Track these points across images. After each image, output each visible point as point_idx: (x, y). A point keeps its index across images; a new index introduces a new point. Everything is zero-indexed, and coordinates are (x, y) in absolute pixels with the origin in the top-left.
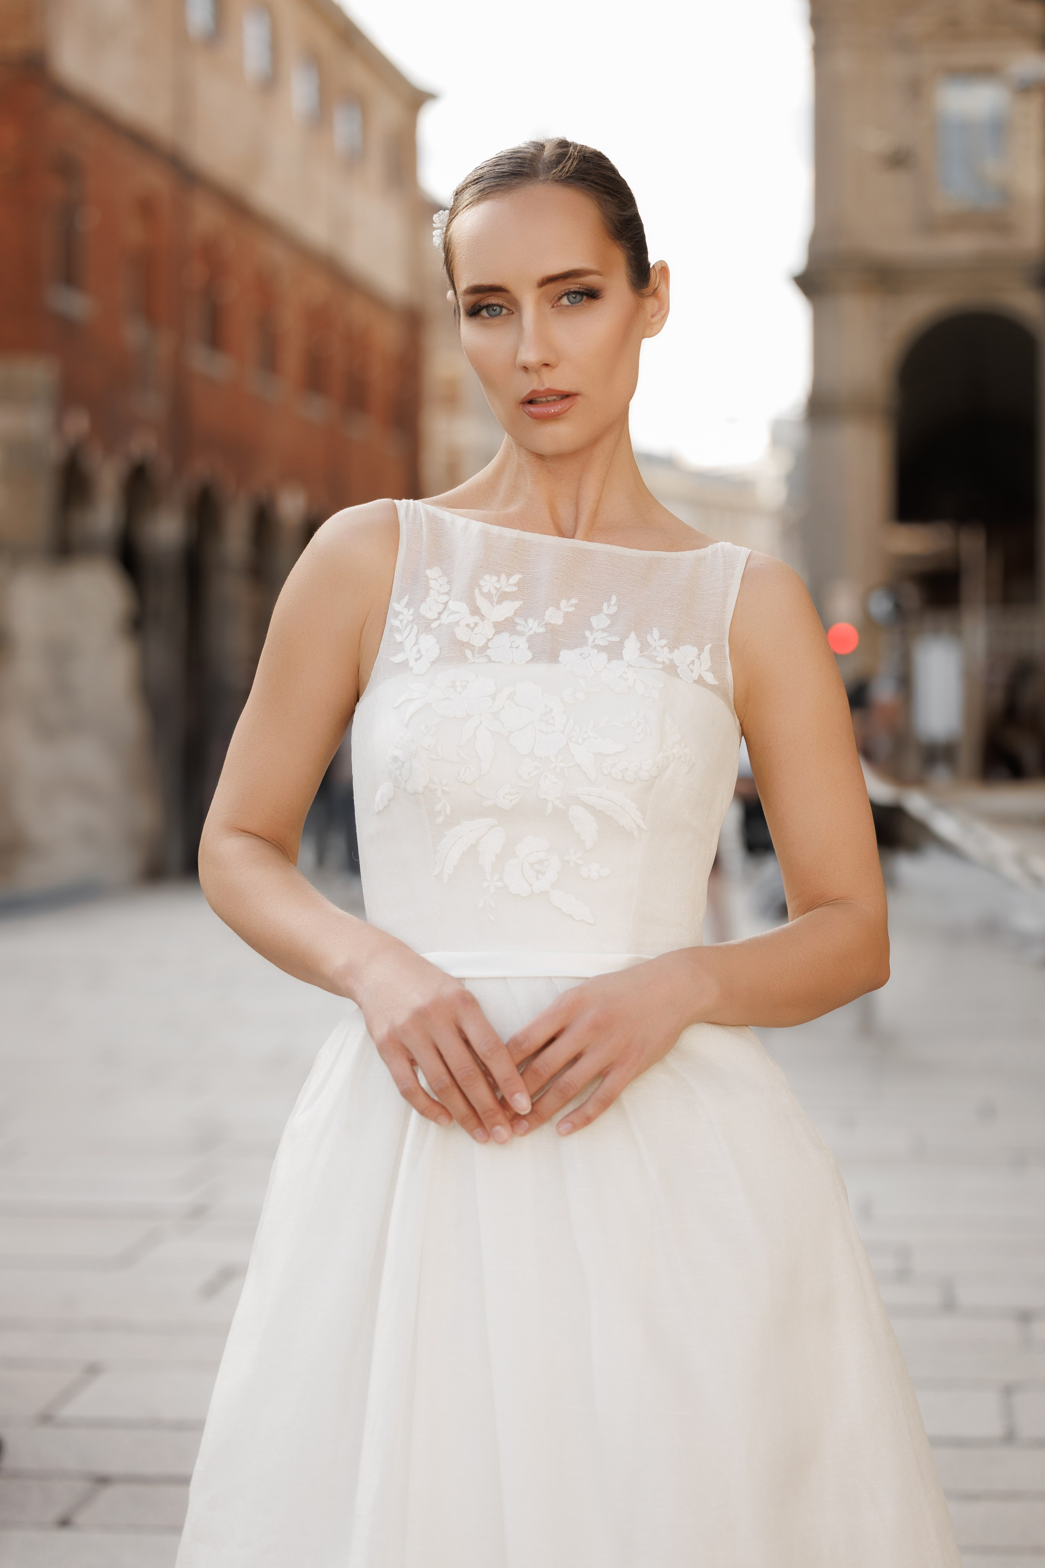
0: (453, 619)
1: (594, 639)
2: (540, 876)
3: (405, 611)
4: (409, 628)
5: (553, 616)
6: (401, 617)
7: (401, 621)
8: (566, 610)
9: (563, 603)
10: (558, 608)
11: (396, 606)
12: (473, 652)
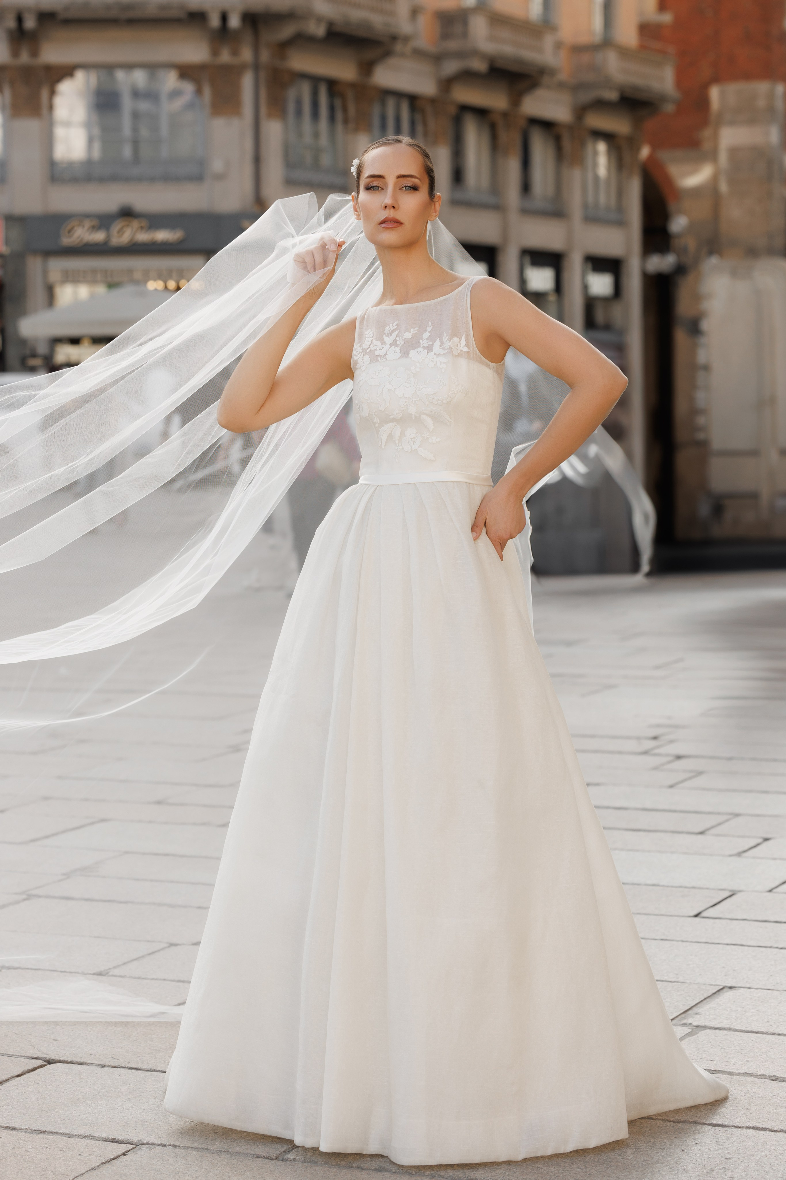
0: (375, 348)
1: (423, 344)
2: (414, 443)
3: (359, 348)
4: (360, 355)
5: (408, 335)
6: (357, 350)
7: (357, 352)
8: (413, 332)
9: (412, 330)
10: (410, 332)
11: (355, 346)
12: (381, 358)
